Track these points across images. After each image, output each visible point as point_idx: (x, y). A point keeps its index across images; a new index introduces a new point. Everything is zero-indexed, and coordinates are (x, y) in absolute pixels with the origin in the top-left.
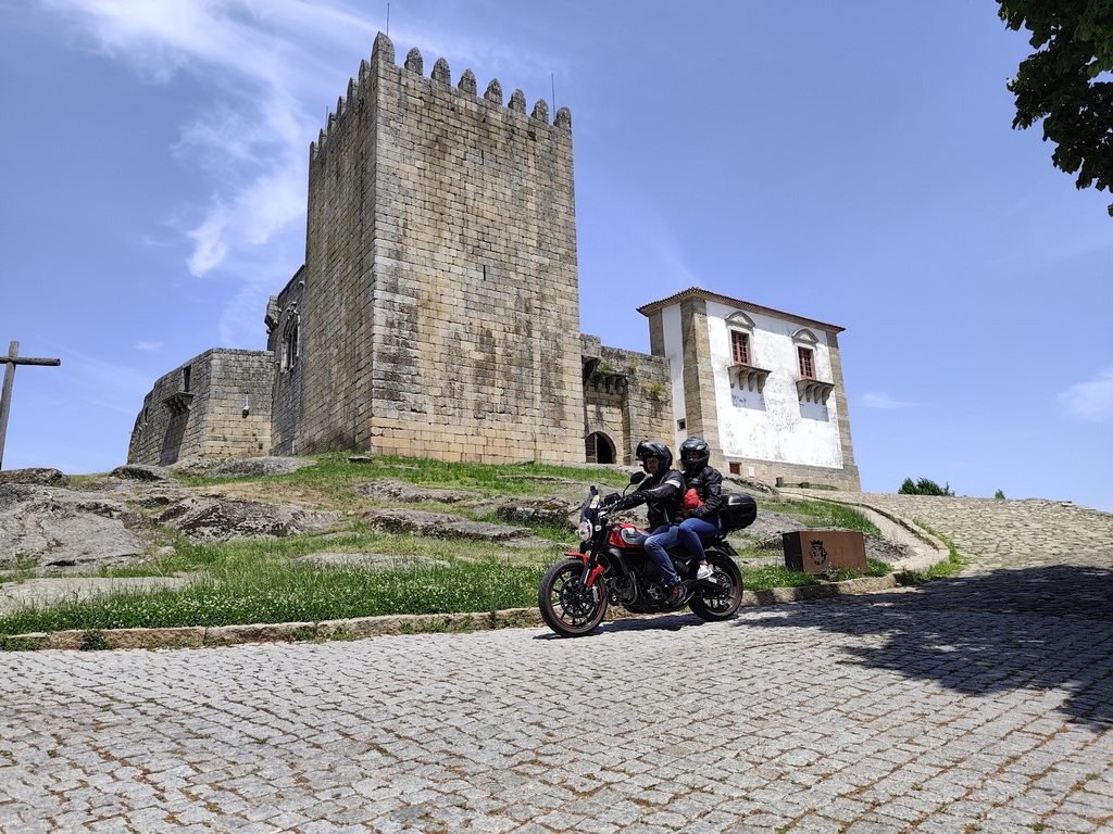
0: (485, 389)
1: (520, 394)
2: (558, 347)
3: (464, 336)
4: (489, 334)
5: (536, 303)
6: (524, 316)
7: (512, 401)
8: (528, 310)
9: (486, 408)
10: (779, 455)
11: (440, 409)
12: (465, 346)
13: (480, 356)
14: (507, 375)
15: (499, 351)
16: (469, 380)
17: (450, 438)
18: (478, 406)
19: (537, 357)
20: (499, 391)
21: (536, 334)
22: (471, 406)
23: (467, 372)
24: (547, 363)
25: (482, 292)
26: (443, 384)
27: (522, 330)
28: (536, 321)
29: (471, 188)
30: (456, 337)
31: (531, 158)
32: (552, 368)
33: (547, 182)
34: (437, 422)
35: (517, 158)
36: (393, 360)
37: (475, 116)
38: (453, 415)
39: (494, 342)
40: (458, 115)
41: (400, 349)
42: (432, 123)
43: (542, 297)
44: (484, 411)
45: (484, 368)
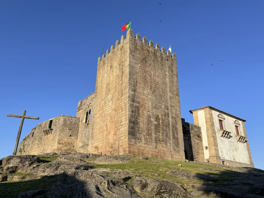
0: (157, 133)
1: (167, 135)
2: (176, 121)
3: (152, 116)
4: (158, 116)
5: (170, 108)
6: (166, 111)
7: (165, 138)
8: (168, 109)
9: (158, 140)
10: (234, 159)
11: (146, 139)
12: (153, 120)
13: (155, 123)
15: (161, 121)
16: (153, 130)
17: (149, 149)
18: (156, 139)
19: (171, 124)
20: (161, 134)
21: (170, 117)
22: (154, 139)
23: (153, 127)
24: (173, 126)
25: (156, 103)
26: (146, 131)
27: (166, 115)
28: (170, 113)
29: (152, 73)
30: (149, 117)
31: (167, 66)
32: (175, 128)
33: (171, 73)
34: (145, 144)
35: (163, 65)
36: (133, 123)
37: (153, 53)
38: (149, 141)
39: (159, 119)
40: (149, 52)
41: (135, 119)
42: (143, 54)
43: (171, 106)
44: (157, 141)
45: (157, 127)
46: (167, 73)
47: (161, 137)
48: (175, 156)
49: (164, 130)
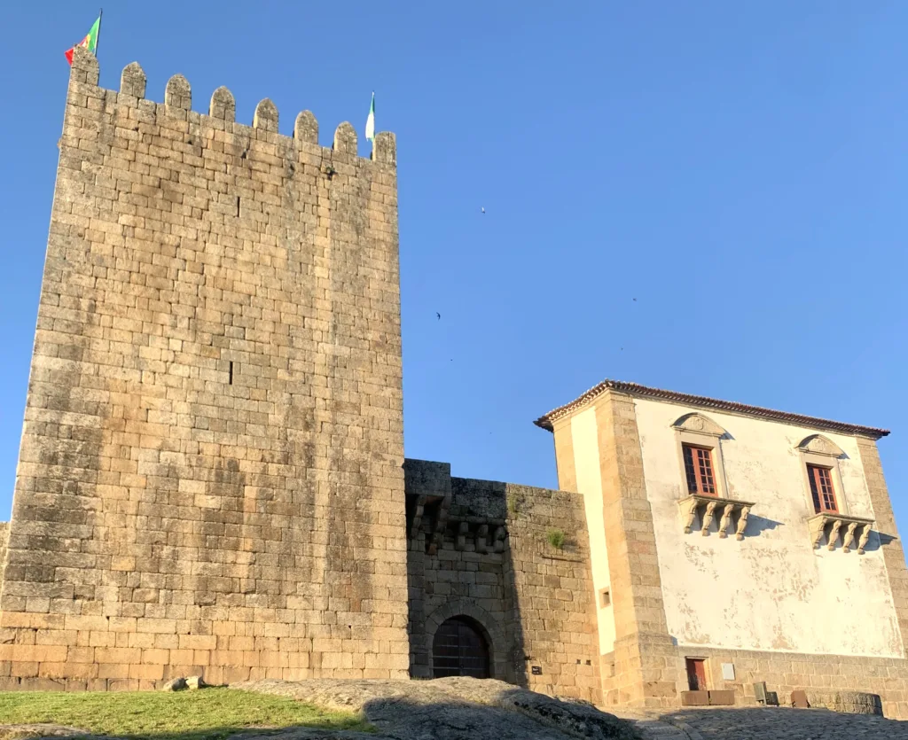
0: (219, 555)
1: (287, 559)
2: (362, 480)
3: (186, 472)
4: (234, 465)
5: (323, 415)
6: (299, 436)
7: (271, 572)
8: (307, 426)
9: (220, 586)
10: (780, 641)
11: (131, 592)
12: (186, 486)
14: (263, 531)
15: (250, 492)
16: (189, 541)
17: (146, 640)
18: (204, 584)
19: (323, 499)
20: (244, 558)
21: (323, 463)
22: (190, 585)
24: (339, 508)
25: (225, 401)
26: (139, 551)
27: (296, 458)
28: (322, 442)
29: (213, 250)
32: (350, 514)
33: (351, 236)
34: (121, 615)
35: (298, 206)
36: (50, 515)
37: (230, 150)
38: (155, 601)
39: (242, 479)
40: (200, 150)
41: (63, 498)
42: (154, 162)
43: (337, 407)
46: (322, 241)
48: (332, 661)
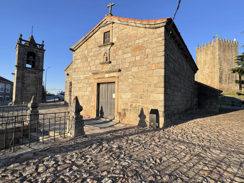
0: (229, 80)
13: (228, 76)
20: (230, 80)
23: (227, 78)
26: (225, 80)
29: (227, 55)
30: (226, 74)
31: (234, 49)
34: (225, 85)
37: (228, 45)
40: (226, 46)
41: (221, 76)
42: (224, 48)
44: (229, 83)
45: (229, 78)
46: (234, 53)
47: (230, 81)
48: (235, 88)
49: (232, 79)
